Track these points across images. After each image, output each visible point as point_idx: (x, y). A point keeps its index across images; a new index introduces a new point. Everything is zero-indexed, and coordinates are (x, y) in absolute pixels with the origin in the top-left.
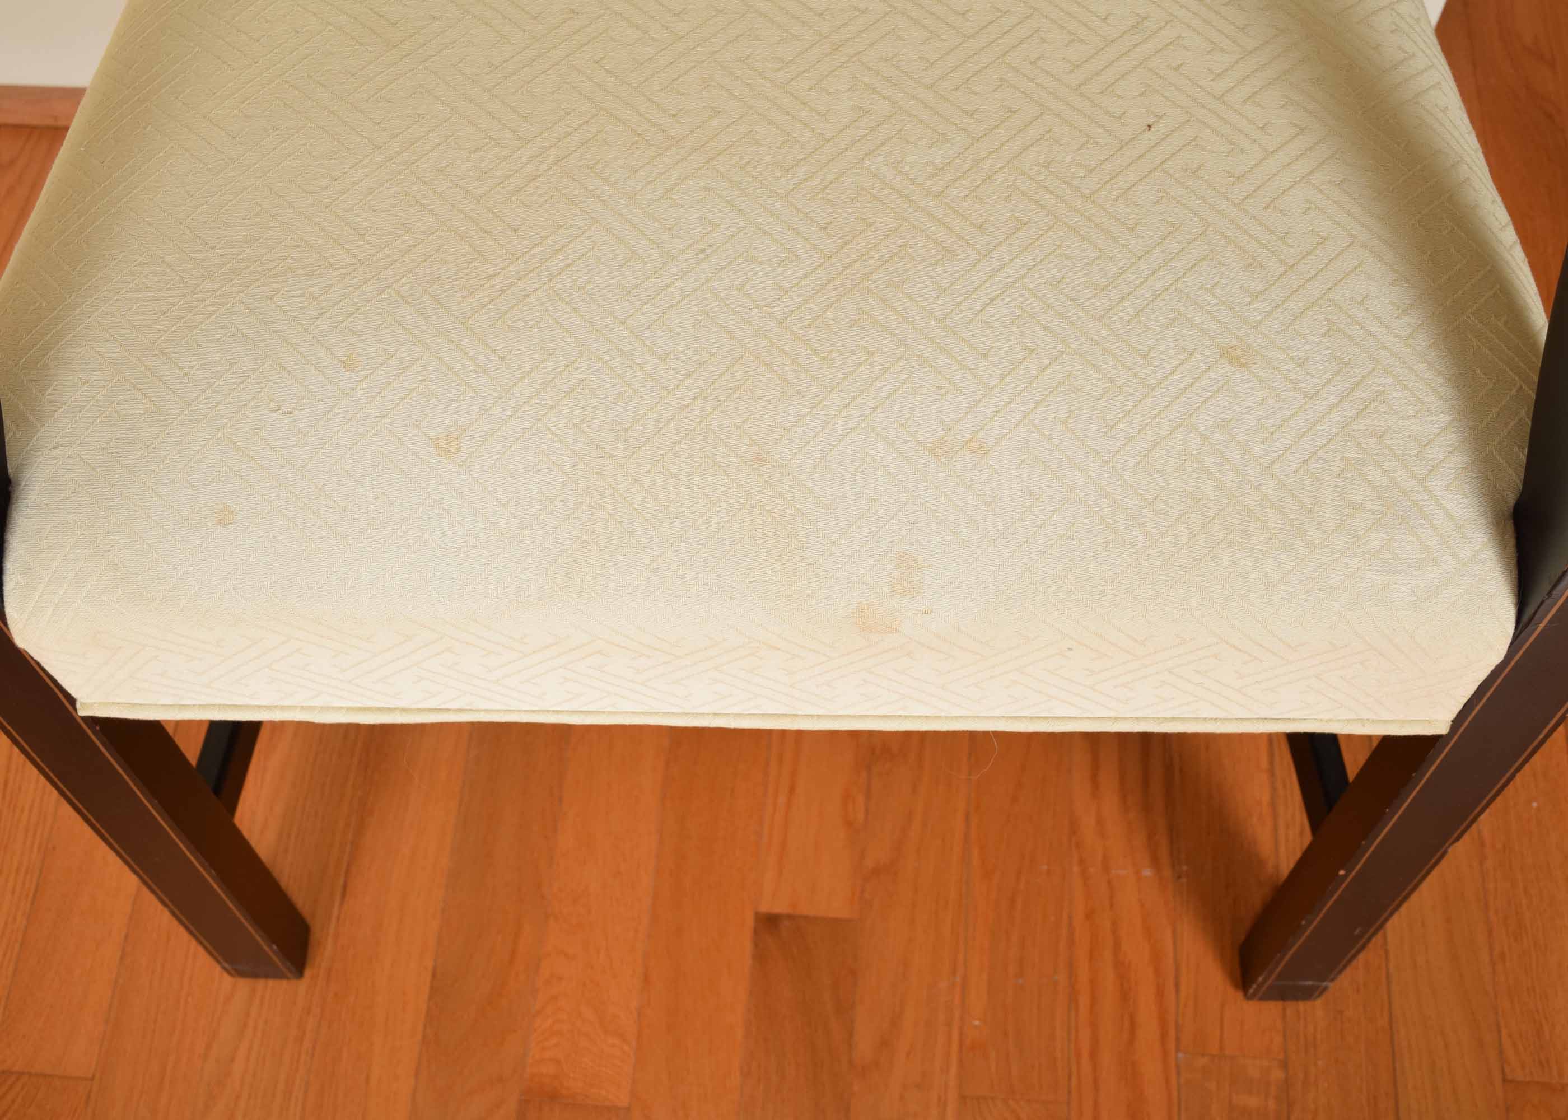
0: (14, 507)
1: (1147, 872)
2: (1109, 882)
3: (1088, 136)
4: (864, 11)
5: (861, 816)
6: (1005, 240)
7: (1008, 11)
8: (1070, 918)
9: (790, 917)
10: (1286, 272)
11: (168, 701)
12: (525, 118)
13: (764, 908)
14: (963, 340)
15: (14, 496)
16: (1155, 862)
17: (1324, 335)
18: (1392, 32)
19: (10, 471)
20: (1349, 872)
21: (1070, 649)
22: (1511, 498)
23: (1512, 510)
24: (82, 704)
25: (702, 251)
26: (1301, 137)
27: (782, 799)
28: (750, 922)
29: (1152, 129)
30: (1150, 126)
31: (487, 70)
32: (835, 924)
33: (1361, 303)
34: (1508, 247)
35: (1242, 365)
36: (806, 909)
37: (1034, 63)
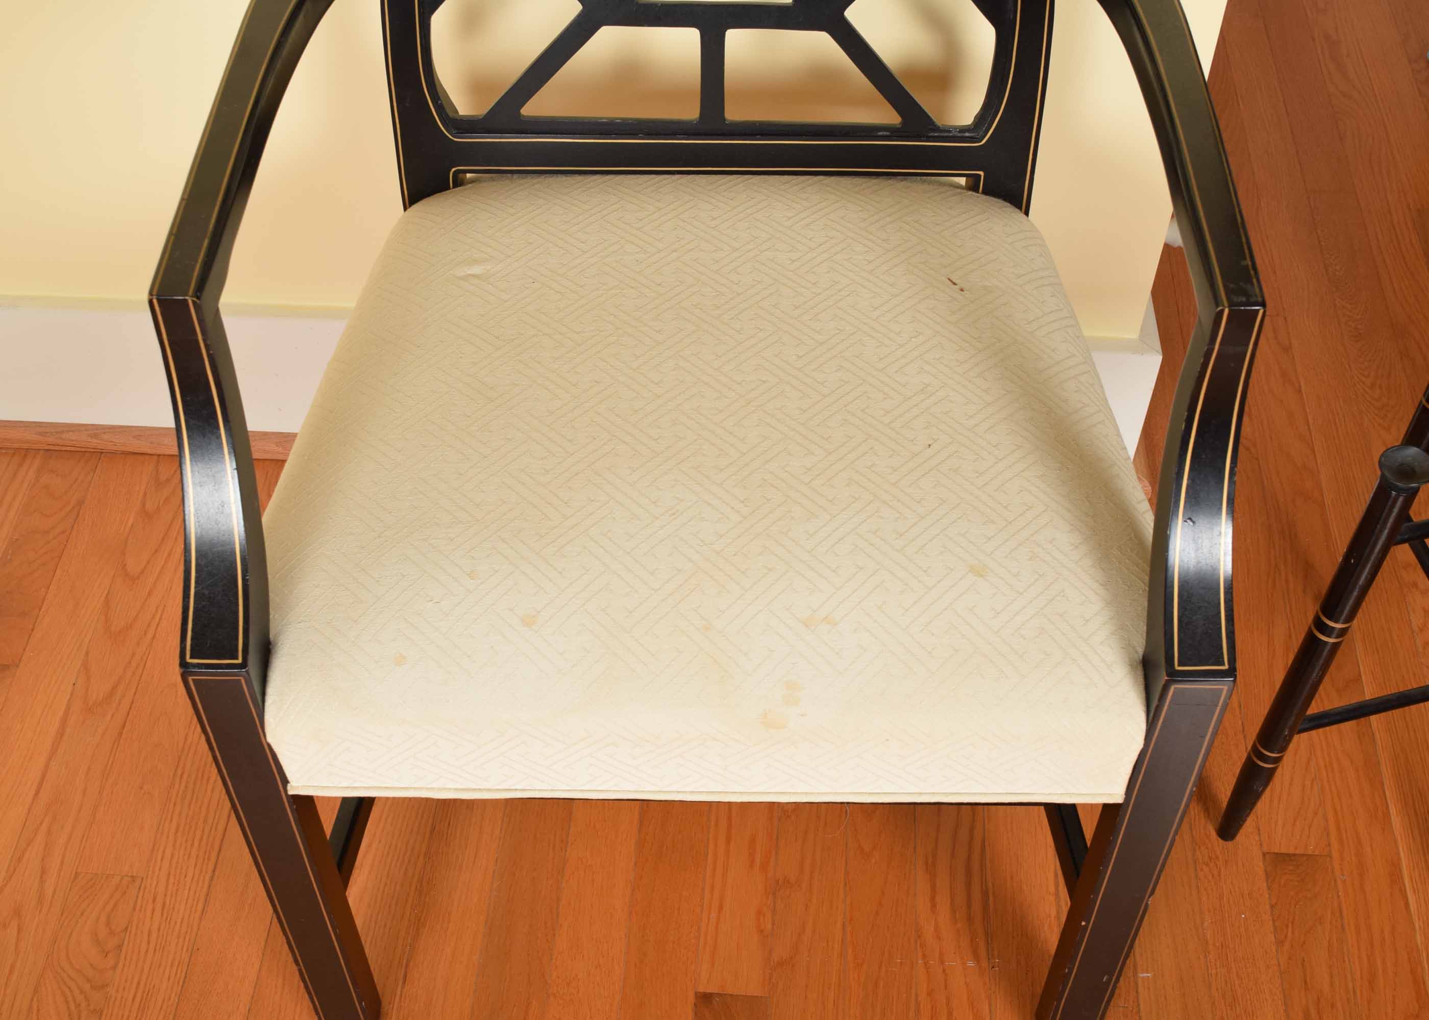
0: (274, 656)
1: (971, 964)
2: (944, 971)
3: (893, 451)
4: (764, 382)
5: (769, 926)
6: (846, 508)
7: (849, 381)
8: (917, 995)
9: (719, 995)
10: (1006, 526)
11: (345, 784)
12: (570, 441)
13: (701, 989)
14: (822, 562)
15: (273, 651)
16: (976, 957)
17: (1030, 559)
18: (1076, 392)
19: (271, 637)
20: (1088, 922)
21: (888, 740)
22: (1141, 651)
23: (1141, 658)
24: (291, 786)
25: (674, 514)
26: (1017, 451)
27: (714, 915)
28: (691, 999)
29: (931, 447)
30: (930, 445)
31: (547, 414)
32: (751, 1001)
33: (1051, 542)
34: (1141, 512)
35: (982, 576)
36: (730, 990)
37: (863, 411)
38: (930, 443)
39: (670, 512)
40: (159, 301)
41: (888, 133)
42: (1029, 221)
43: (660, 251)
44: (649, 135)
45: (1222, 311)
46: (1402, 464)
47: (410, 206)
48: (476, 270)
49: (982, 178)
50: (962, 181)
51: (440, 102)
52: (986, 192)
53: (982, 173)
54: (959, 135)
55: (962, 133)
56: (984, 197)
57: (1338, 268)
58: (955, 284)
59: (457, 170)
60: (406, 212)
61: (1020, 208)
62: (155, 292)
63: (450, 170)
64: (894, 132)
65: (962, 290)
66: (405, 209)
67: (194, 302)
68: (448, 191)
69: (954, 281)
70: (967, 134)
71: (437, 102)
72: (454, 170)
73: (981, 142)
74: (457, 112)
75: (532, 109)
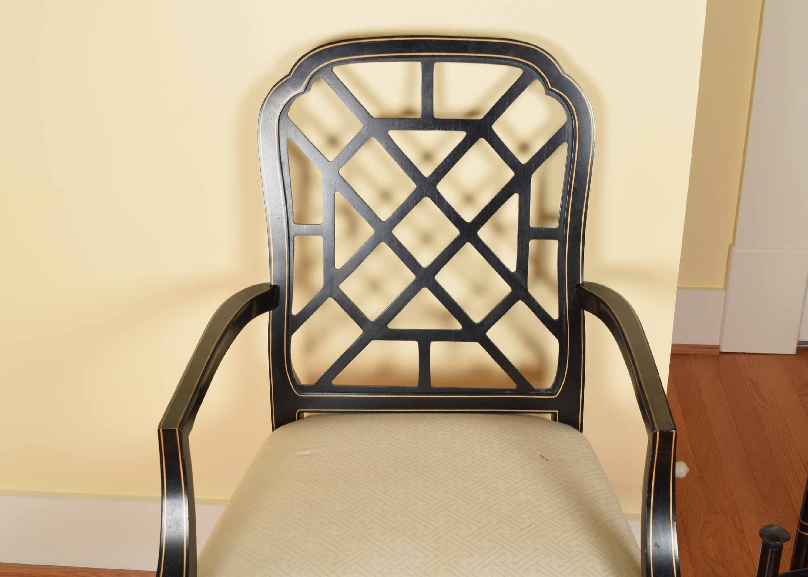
3: (512, 527)
4: (448, 498)
6: (488, 553)
7: (490, 498)
10: (569, 561)
12: (351, 523)
18: (605, 505)
26: (575, 529)
33: (592, 569)
37: (497, 510)
38: (530, 524)
39: (400, 554)
40: (163, 430)
41: (510, 392)
42: (584, 436)
43: (398, 444)
44: (393, 393)
45: (656, 433)
46: (771, 535)
47: (276, 429)
48: (307, 452)
49: (558, 414)
50: (549, 416)
51: (293, 377)
52: (561, 421)
53: (557, 411)
54: (545, 392)
55: (547, 392)
56: (559, 423)
57: (766, 491)
58: (543, 457)
59: (300, 411)
60: (274, 432)
61: (577, 429)
62: (161, 425)
63: (296, 411)
64: (513, 392)
65: (547, 460)
66: (273, 430)
67: (179, 431)
68: (295, 422)
69: (544, 456)
70: (549, 392)
71: (292, 377)
72: (298, 411)
73: (556, 395)
74: (300, 383)
75: (337, 381)
